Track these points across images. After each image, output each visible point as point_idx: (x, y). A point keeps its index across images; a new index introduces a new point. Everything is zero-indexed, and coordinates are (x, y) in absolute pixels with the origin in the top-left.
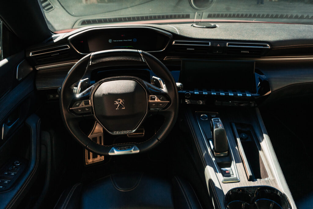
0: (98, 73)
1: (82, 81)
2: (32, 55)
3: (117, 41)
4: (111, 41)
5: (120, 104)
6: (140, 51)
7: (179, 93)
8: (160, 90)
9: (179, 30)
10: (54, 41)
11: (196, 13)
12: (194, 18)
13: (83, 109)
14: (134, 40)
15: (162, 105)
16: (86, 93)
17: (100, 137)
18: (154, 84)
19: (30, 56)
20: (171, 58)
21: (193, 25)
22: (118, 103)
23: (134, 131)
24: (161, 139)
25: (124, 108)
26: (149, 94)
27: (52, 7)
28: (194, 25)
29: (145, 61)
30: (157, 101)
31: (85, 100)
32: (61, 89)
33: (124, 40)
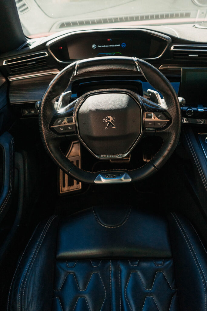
0: (80, 84)
1: (63, 94)
2: (6, 63)
3: (103, 46)
4: (95, 47)
5: (109, 122)
6: (135, 59)
7: (182, 110)
8: (158, 106)
9: (178, 32)
10: (30, 47)
11: (199, 11)
12: (196, 17)
13: (65, 127)
14: (122, 45)
15: (161, 124)
16: (69, 109)
17: (77, 161)
18: (149, 98)
19: (3, 64)
20: (168, 67)
21: (195, 26)
22: (107, 122)
23: (126, 155)
24: (158, 166)
25: (115, 127)
26: (145, 111)
27: (27, 8)
28: (197, 25)
29: (140, 70)
30: (154, 119)
31: (68, 117)
32: (40, 104)
33: (111, 46)
